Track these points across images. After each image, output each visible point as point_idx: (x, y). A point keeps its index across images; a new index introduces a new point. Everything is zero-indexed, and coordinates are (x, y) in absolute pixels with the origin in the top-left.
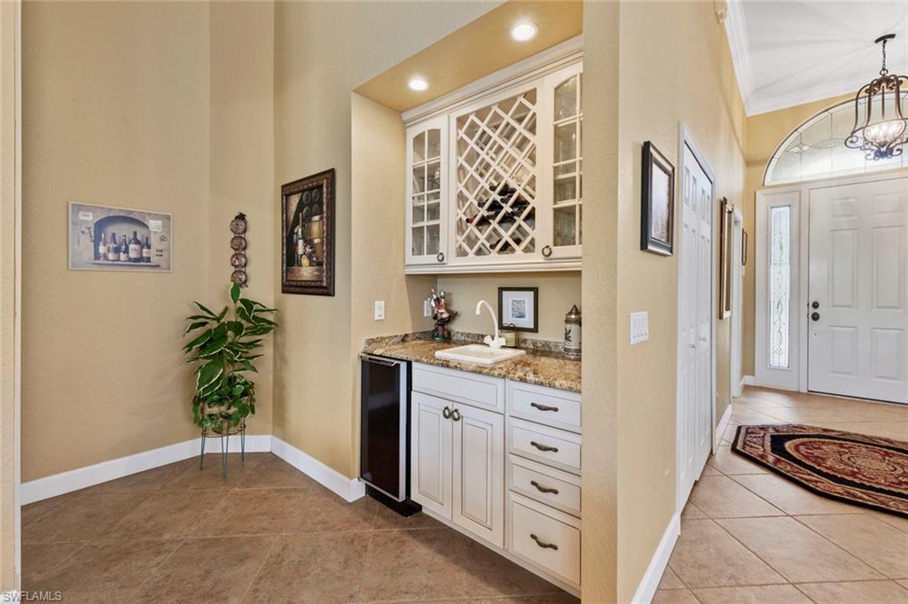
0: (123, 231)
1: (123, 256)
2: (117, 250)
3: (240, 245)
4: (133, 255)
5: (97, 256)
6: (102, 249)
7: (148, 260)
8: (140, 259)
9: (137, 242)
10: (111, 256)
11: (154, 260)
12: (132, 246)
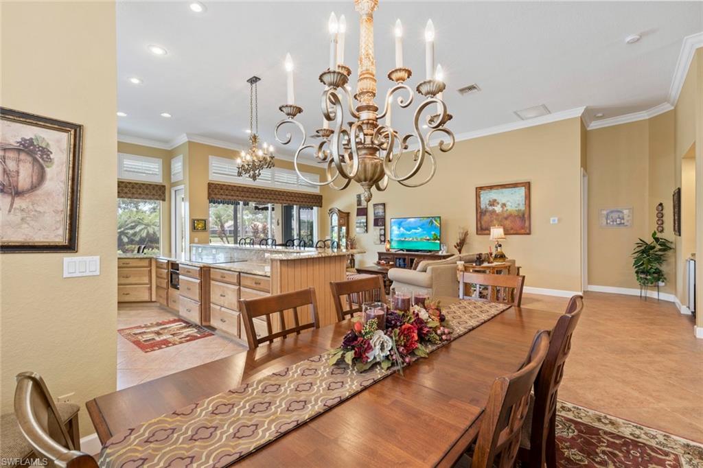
0: (615, 215)
1: (615, 223)
2: (613, 221)
3: (661, 216)
4: (618, 222)
5: (607, 223)
6: (609, 221)
7: (623, 224)
8: (621, 224)
9: (619, 218)
10: (611, 223)
11: (626, 224)
12: (618, 220)
